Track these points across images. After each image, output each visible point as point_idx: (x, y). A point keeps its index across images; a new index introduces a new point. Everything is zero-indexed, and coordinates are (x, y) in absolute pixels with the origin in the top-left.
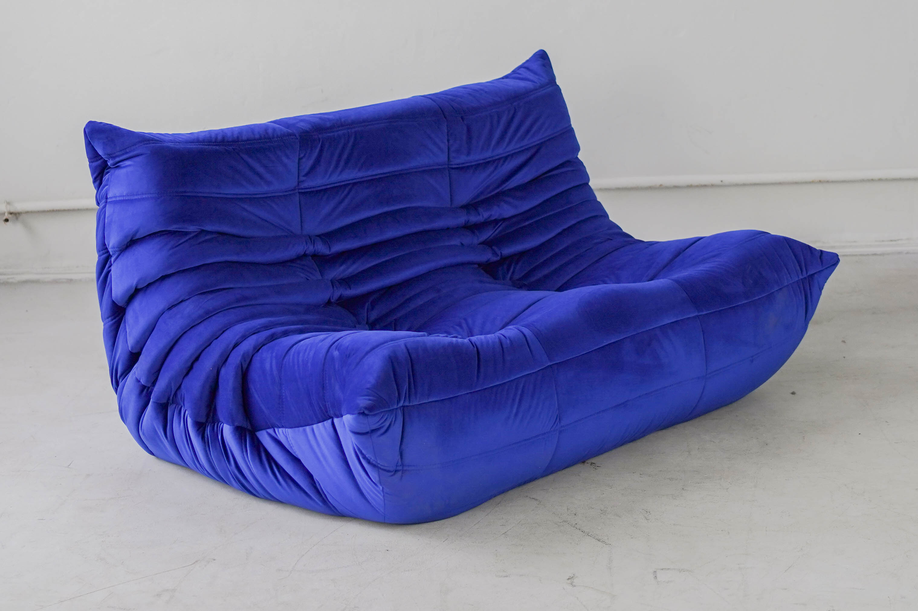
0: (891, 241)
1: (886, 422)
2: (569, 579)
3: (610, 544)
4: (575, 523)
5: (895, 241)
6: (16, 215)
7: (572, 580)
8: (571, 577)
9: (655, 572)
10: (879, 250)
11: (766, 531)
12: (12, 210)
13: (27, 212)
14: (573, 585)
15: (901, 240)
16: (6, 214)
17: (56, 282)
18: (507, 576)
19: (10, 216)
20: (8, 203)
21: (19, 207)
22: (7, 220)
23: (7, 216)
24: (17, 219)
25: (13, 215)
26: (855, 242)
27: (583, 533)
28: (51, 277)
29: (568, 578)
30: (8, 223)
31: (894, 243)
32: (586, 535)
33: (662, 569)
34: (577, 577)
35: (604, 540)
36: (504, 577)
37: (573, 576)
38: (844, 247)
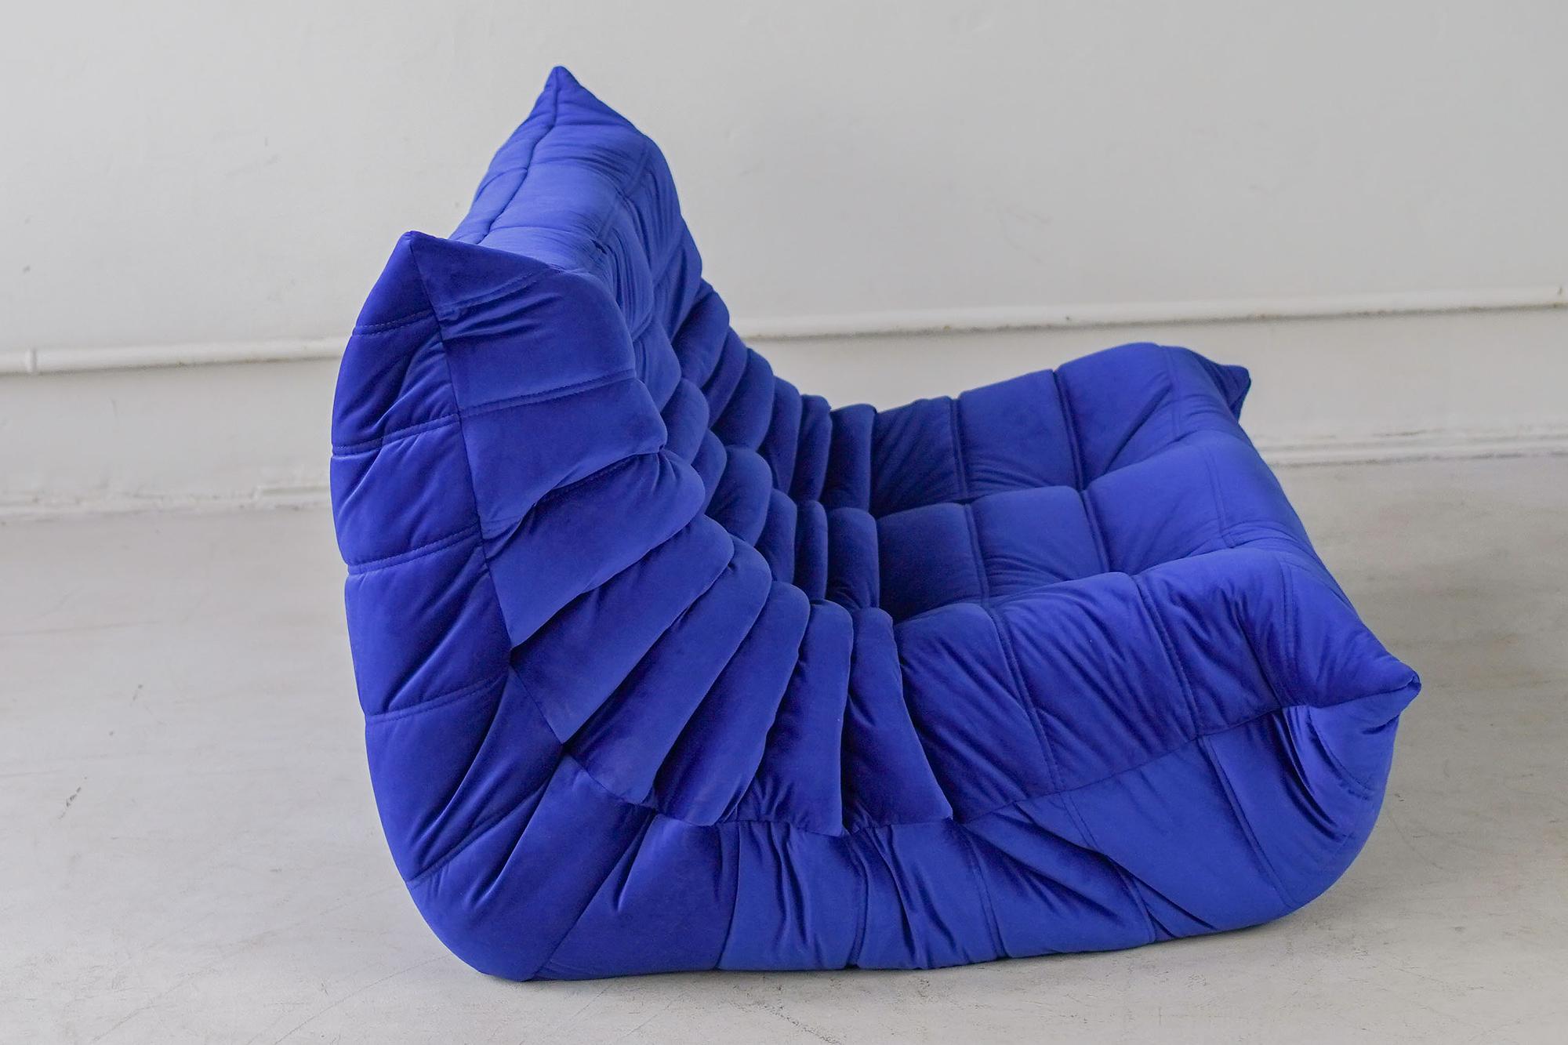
0: (1405, 434)
10: (1380, 453)
15: (1423, 432)
26: (1333, 437)
31: (1409, 438)
38: (1310, 448)
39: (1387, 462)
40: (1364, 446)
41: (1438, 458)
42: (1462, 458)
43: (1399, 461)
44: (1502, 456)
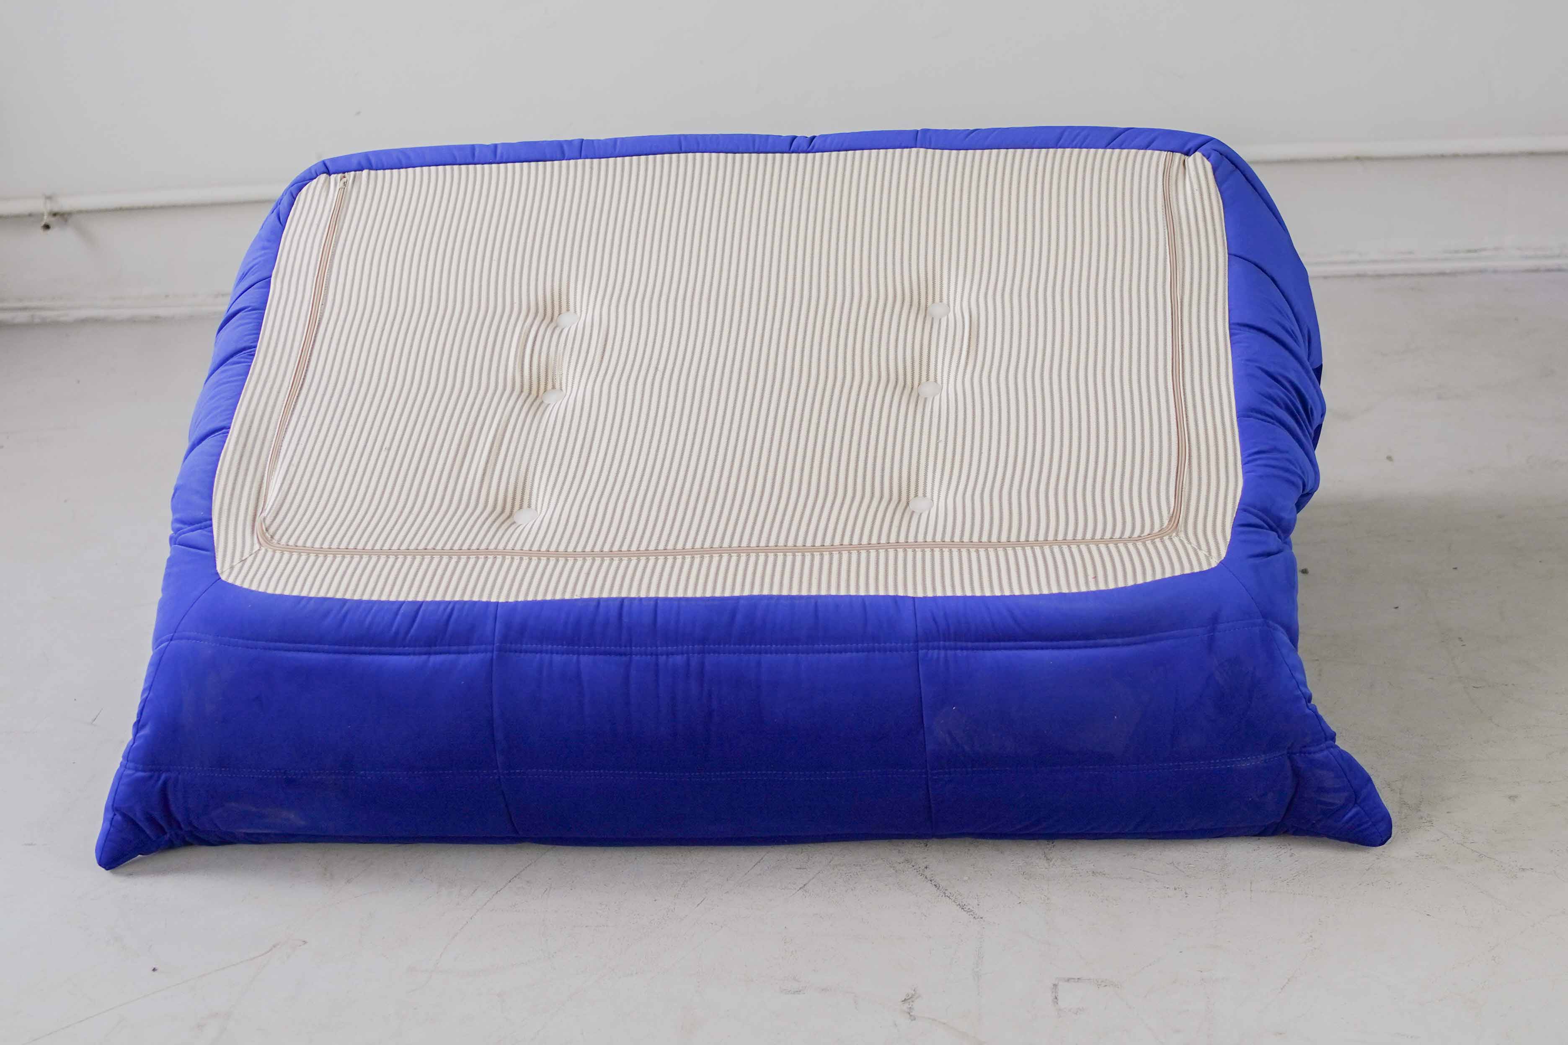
0: (1469, 251)
1: (1460, 638)
2: (905, 1000)
3: (981, 918)
4: (924, 865)
5: (1475, 251)
6: (62, 216)
7: (911, 1003)
8: (910, 996)
9: (1055, 985)
10: (1447, 266)
11: (1251, 891)
12: (56, 209)
13: (80, 212)
14: (911, 1016)
15: (1484, 250)
16: (45, 217)
17: (133, 321)
18: (798, 992)
19: (53, 219)
20: (49, 198)
21: (65, 204)
22: (47, 227)
23: (46, 219)
24: (66, 221)
25: (57, 217)
26: (1410, 253)
27: (936, 889)
28: (126, 313)
29: (903, 999)
30: (49, 232)
31: (1475, 255)
32: (942, 894)
33: (1068, 980)
34: (919, 996)
35: (971, 908)
36: (794, 993)
37: (914, 993)
38: (1392, 261)
39: (1453, 274)
40: (1436, 260)
41: (1495, 271)
42: (1515, 272)
43: (1463, 273)
44: (1549, 270)
